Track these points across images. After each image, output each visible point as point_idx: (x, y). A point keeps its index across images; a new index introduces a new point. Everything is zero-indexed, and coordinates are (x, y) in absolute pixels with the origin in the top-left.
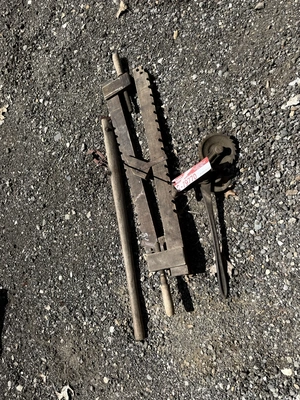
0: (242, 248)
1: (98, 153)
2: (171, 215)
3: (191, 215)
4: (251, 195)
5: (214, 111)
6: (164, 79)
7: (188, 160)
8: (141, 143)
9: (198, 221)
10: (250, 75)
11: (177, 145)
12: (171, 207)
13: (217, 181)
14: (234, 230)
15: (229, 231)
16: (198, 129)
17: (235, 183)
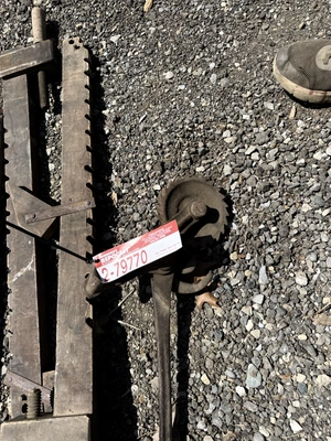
0: (216, 422)
3: (123, 331)
4: (247, 310)
5: (195, 140)
6: (116, 68)
7: (136, 216)
8: (51, 167)
9: (133, 346)
11: (120, 185)
12: (82, 312)
13: (186, 271)
14: (205, 379)
15: (194, 379)
16: (163, 164)
17: (217, 280)
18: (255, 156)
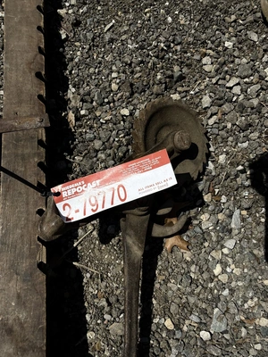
2: (28, 277)
3: (79, 274)
4: (216, 255)
5: (171, 63)
7: (97, 144)
9: (91, 290)
10: (250, 18)
11: (79, 104)
13: (162, 212)
14: (169, 324)
15: (158, 324)
16: (132, 85)
17: (189, 222)
18: (237, 90)
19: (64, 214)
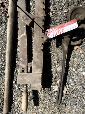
0: (75, 80)
1: (5, 4)
2: (39, 52)
3: (50, 55)
7: (57, 21)
8: (31, 4)
9: (53, 59)
11: (53, 10)
12: (40, 47)
13: (74, 38)
15: (70, 69)
16: (68, 3)
17: (82, 42)
19: (48, 37)
